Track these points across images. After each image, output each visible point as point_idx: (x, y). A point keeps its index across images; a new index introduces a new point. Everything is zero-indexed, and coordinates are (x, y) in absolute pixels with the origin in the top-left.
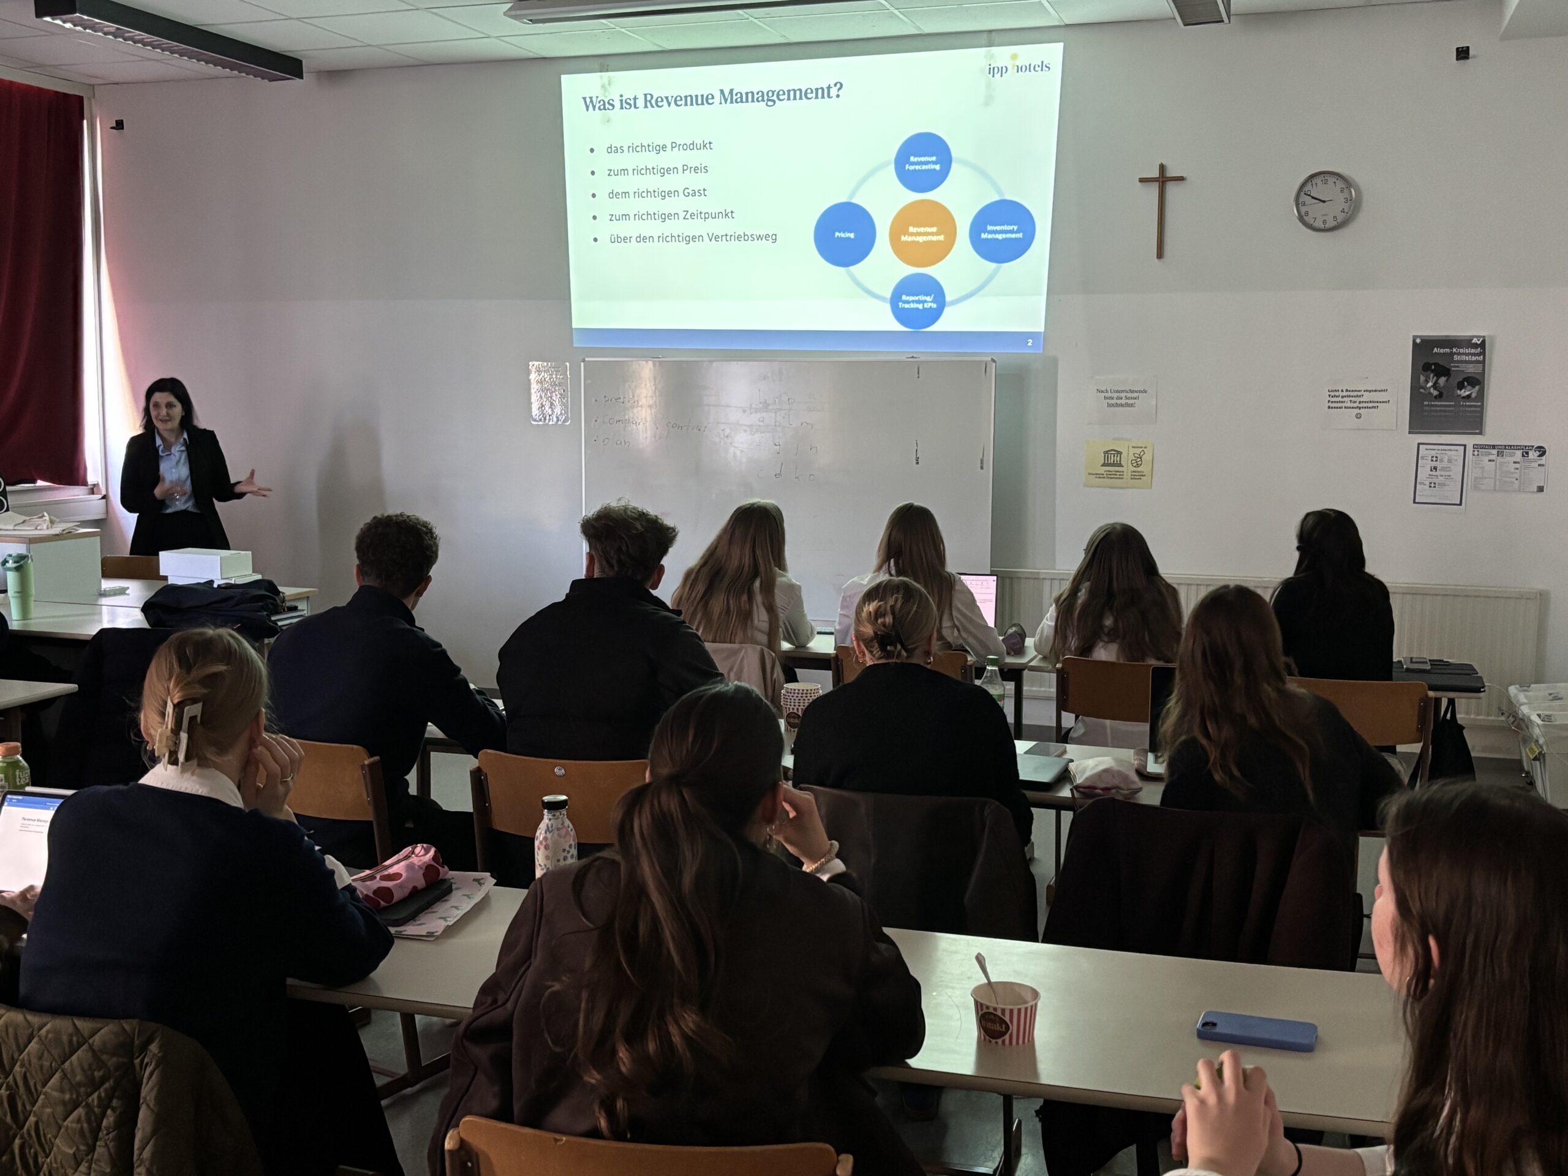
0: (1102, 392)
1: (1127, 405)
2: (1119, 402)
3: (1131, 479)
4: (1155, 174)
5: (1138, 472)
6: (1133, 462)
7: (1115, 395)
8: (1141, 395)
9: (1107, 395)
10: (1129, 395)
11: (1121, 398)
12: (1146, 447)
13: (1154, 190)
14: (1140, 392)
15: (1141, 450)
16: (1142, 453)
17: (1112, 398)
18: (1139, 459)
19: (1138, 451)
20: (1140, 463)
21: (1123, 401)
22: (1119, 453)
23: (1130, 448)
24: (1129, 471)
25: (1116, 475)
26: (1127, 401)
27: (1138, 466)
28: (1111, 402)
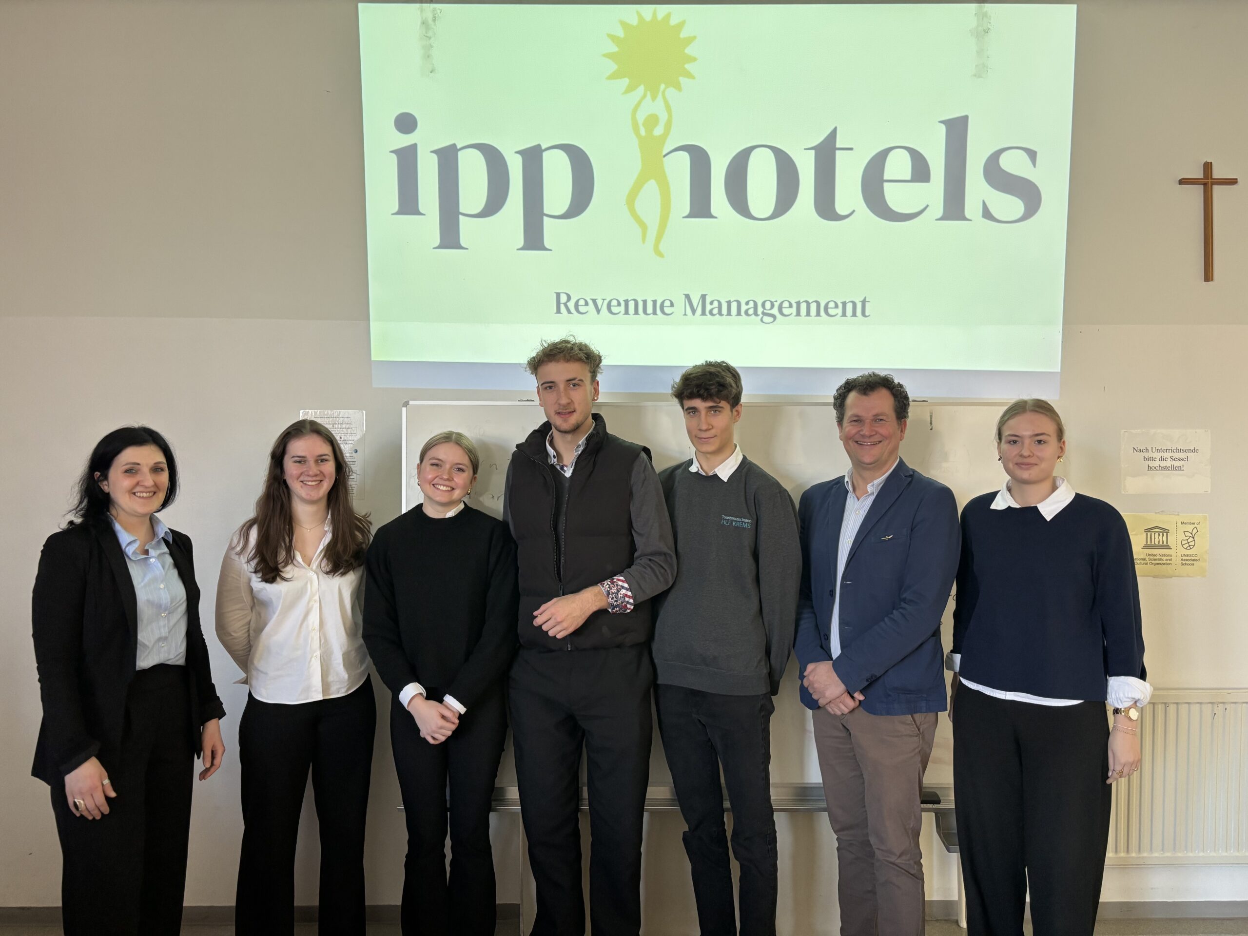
0: (1141, 451)
1: (1175, 468)
2: (1163, 464)
3: (1182, 564)
4: (1199, 174)
5: (1191, 556)
6: (1184, 542)
7: (1158, 455)
8: (1190, 455)
9: (1146, 455)
10: (1176, 455)
11: (1165, 459)
12: (1198, 523)
13: (1197, 191)
14: (1190, 451)
15: (1193, 526)
16: (1195, 531)
17: (1153, 459)
18: (1191, 539)
19: (1190, 528)
20: (1193, 543)
21: (1168, 463)
22: (1165, 531)
23: (1179, 524)
24: (1179, 554)
25: (1161, 559)
26: (1174, 463)
27: (1190, 547)
28: (1152, 464)
